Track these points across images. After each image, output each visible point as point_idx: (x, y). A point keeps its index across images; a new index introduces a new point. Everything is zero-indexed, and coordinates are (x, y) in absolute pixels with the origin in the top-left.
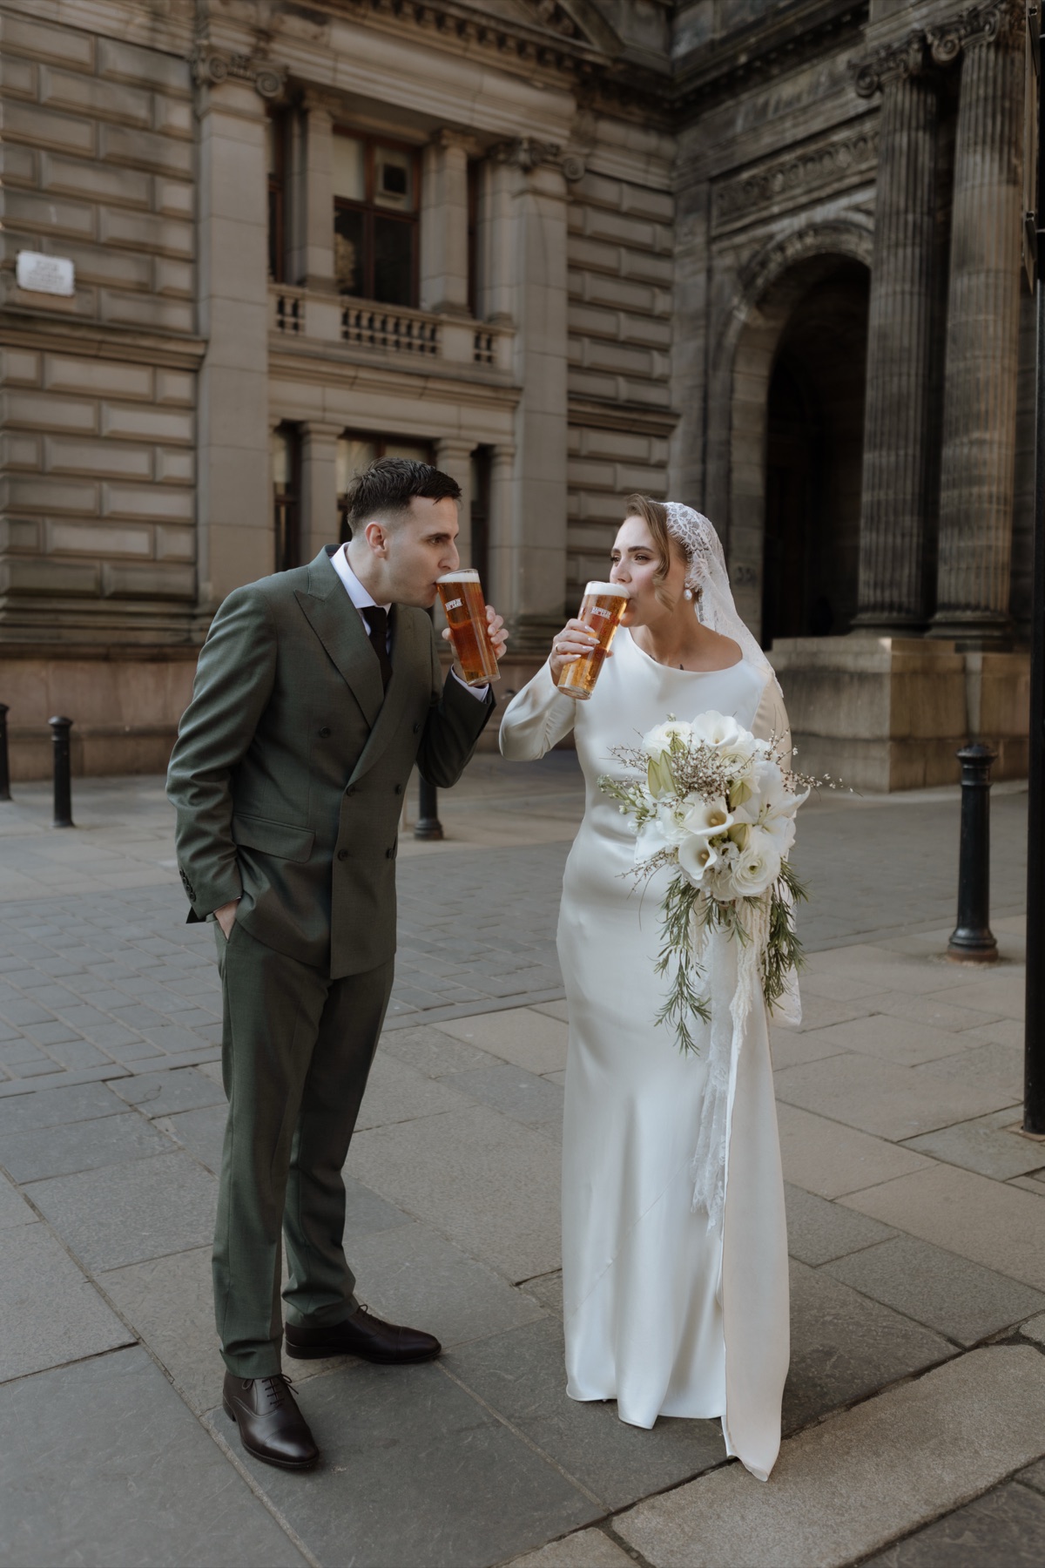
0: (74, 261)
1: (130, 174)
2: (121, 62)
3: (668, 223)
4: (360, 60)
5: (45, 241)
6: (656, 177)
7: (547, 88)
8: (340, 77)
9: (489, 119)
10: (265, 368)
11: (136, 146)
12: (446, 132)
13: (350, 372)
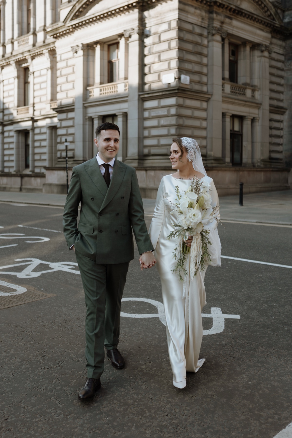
0: (190, 77)
1: (198, 55)
2: (198, 30)
3: (283, 62)
4: (237, 28)
5: (184, 72)
6: (281, 52)
7: (266, 32)
8: (234, 32)
9: (256, 40)
10: (221, 100)
11: (199, 49)
12: (247, 43)
13: (233, 101)
